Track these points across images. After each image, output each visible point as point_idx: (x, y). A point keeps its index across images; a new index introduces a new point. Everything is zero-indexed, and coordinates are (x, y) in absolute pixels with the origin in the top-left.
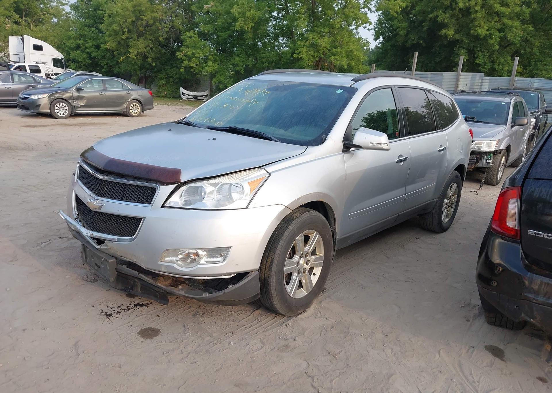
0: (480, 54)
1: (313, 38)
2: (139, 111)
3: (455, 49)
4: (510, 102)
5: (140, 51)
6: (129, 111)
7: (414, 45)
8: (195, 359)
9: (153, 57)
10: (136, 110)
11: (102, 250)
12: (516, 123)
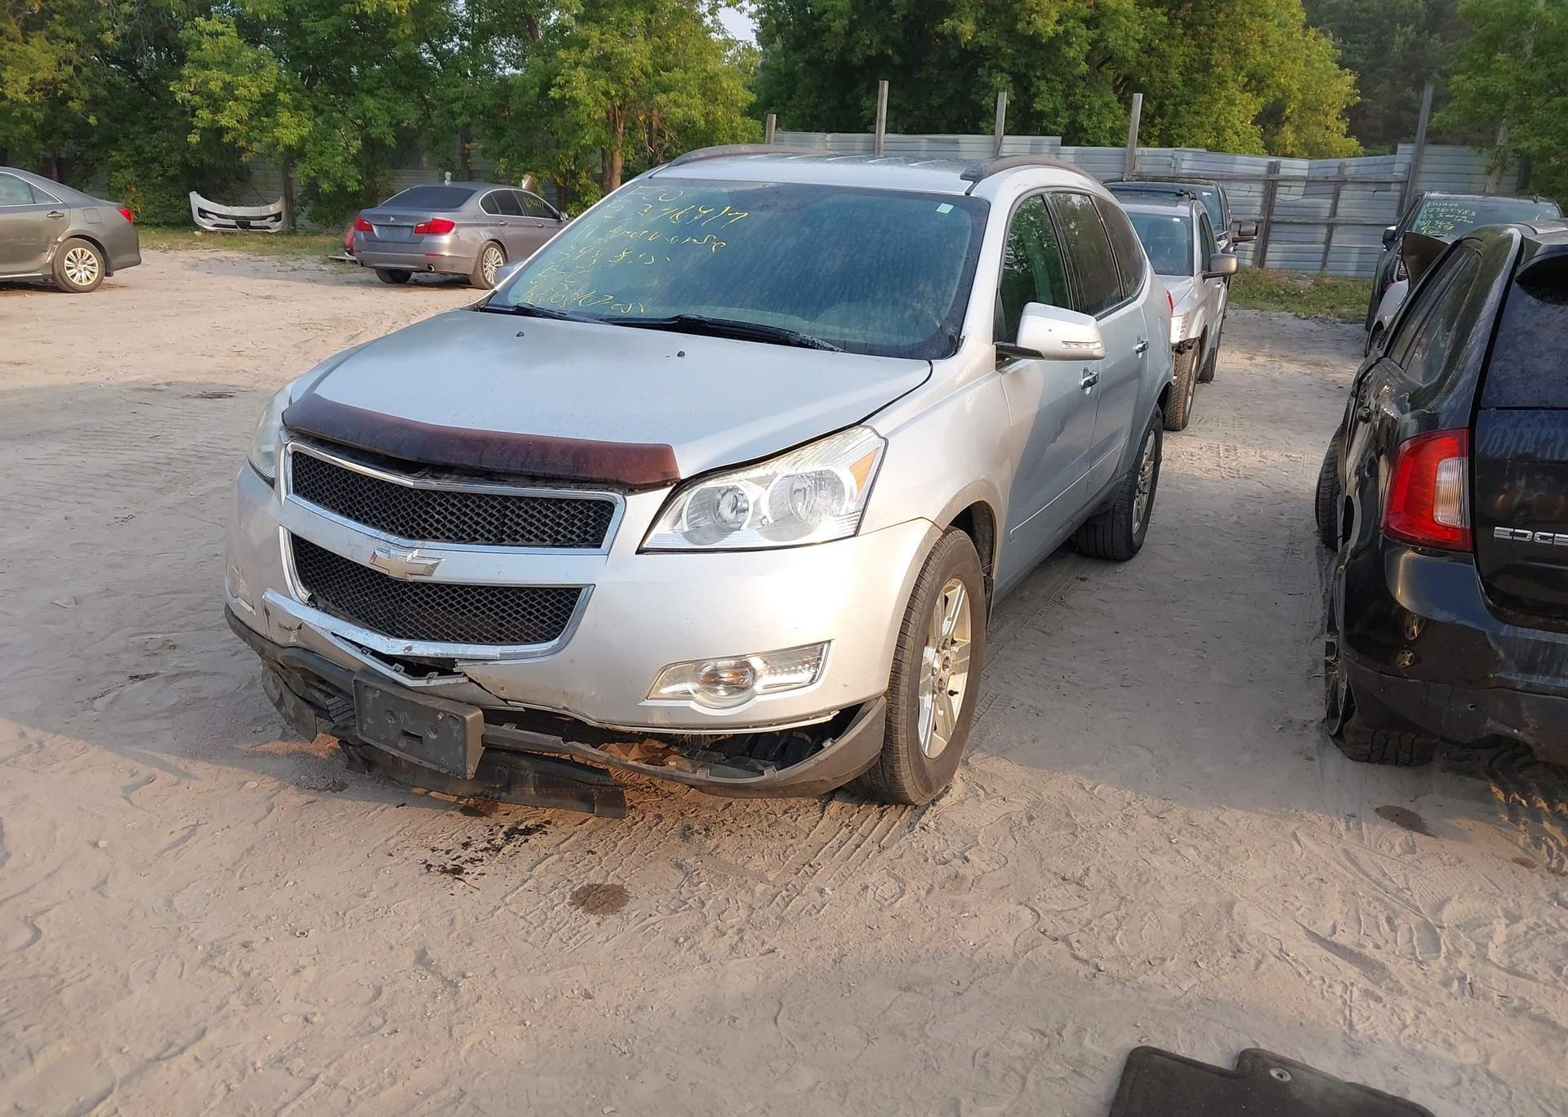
0: (1043, 85)
1: (601, 41)
2: (96, 270)
3: (980, 71)
4: (1192, 216)
5: (39, 76)
6: (63, 275)
7: (869, 59)
8: (763, 943)
9: (88, 98)
10: (85, 269)
11: (434, 691)
12: (1212, 268)
